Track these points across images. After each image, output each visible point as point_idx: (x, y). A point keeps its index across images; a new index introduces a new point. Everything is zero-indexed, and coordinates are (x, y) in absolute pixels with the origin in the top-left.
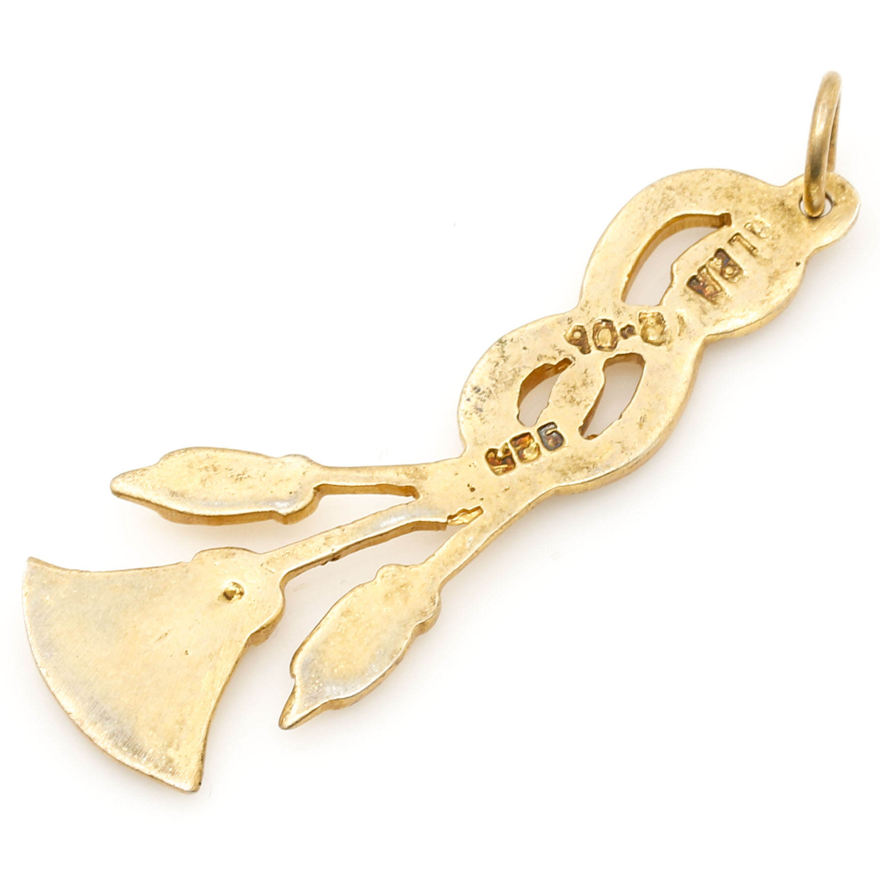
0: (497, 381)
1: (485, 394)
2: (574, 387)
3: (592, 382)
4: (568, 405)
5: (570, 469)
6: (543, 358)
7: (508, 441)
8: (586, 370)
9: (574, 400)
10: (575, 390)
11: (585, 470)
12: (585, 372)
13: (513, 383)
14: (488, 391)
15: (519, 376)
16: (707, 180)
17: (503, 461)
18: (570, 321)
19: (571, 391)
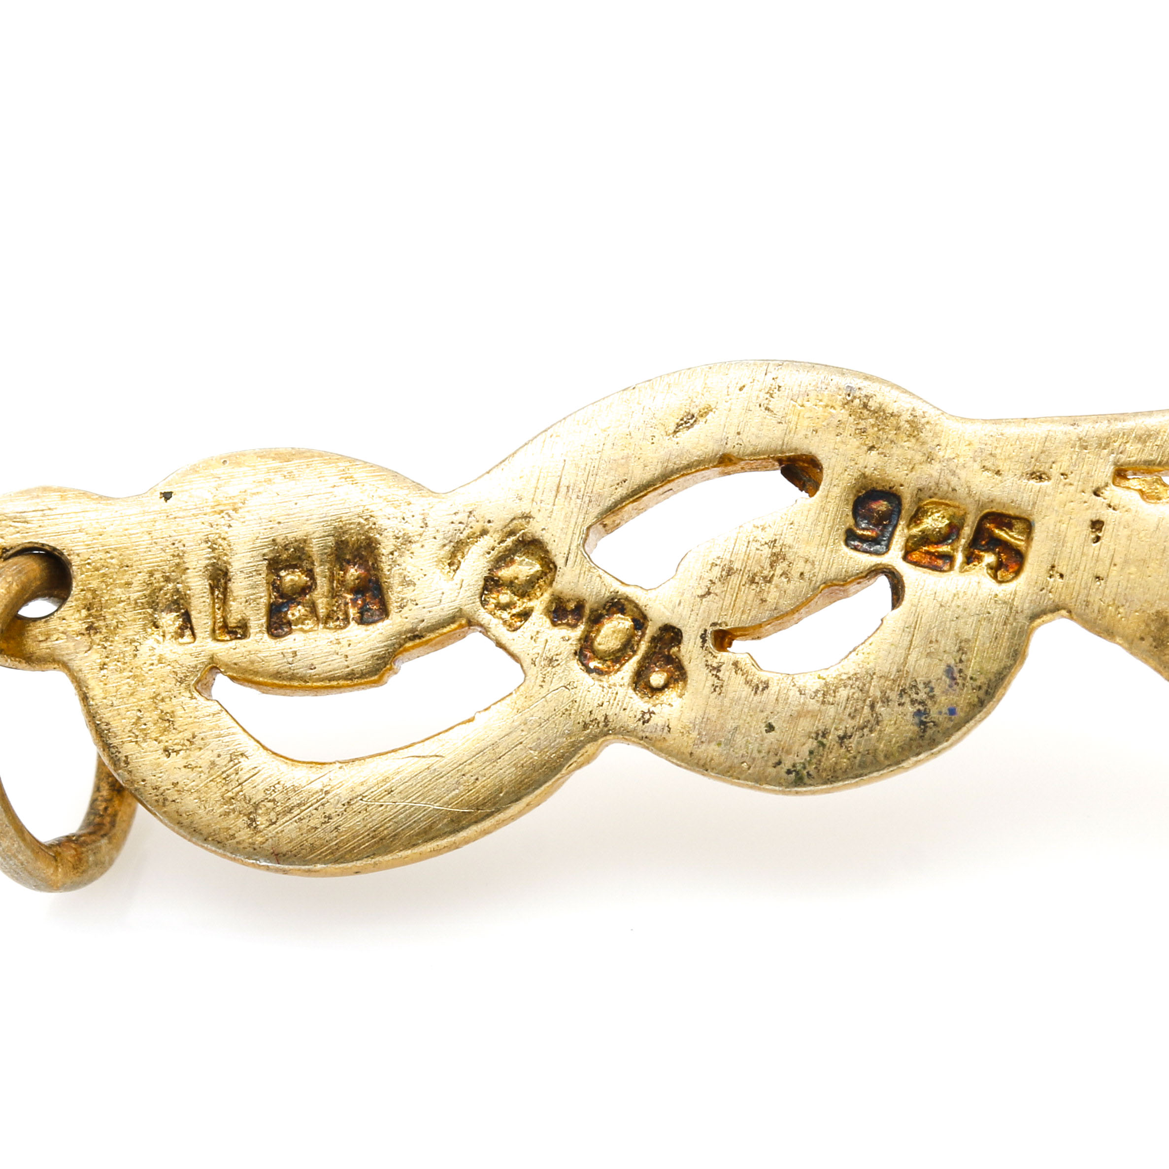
0: (872, 707)
1: (914, 696)
2: (752, 581)
3: (714, 565)
4: (790, 556)
5: (898, 428)
6: (755, 681)
7: (954, 574)
8: (703, 596)
9: (774, 554)
10: (755, 574)
11: (873, 405)
12: (709, 593)
13: (849, 678)
14: (906, 699)
15: (826, 684)
16: (175, 784)
17: (995, 544)
18: (647, 716)
19: (765, 578)
